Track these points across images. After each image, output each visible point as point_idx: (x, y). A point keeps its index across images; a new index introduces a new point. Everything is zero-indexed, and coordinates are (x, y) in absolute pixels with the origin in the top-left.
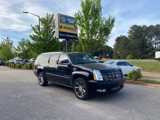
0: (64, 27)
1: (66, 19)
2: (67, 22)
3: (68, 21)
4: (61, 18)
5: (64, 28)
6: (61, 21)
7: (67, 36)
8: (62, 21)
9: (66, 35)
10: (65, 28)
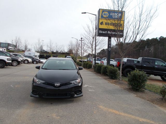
0: (105, 23)
1: (109, 14)
2: (110, 17)
3: (112, 16)
4: (102, 13)
5: (105, 25)
6: (102, 17)
7: (109, 32)
8: (104, 16)
9: (107, 32)
10: (107, 25)
